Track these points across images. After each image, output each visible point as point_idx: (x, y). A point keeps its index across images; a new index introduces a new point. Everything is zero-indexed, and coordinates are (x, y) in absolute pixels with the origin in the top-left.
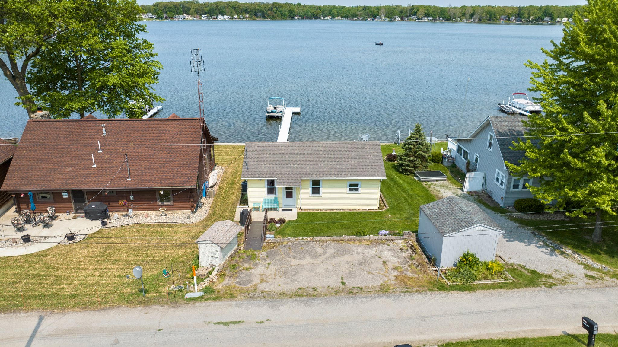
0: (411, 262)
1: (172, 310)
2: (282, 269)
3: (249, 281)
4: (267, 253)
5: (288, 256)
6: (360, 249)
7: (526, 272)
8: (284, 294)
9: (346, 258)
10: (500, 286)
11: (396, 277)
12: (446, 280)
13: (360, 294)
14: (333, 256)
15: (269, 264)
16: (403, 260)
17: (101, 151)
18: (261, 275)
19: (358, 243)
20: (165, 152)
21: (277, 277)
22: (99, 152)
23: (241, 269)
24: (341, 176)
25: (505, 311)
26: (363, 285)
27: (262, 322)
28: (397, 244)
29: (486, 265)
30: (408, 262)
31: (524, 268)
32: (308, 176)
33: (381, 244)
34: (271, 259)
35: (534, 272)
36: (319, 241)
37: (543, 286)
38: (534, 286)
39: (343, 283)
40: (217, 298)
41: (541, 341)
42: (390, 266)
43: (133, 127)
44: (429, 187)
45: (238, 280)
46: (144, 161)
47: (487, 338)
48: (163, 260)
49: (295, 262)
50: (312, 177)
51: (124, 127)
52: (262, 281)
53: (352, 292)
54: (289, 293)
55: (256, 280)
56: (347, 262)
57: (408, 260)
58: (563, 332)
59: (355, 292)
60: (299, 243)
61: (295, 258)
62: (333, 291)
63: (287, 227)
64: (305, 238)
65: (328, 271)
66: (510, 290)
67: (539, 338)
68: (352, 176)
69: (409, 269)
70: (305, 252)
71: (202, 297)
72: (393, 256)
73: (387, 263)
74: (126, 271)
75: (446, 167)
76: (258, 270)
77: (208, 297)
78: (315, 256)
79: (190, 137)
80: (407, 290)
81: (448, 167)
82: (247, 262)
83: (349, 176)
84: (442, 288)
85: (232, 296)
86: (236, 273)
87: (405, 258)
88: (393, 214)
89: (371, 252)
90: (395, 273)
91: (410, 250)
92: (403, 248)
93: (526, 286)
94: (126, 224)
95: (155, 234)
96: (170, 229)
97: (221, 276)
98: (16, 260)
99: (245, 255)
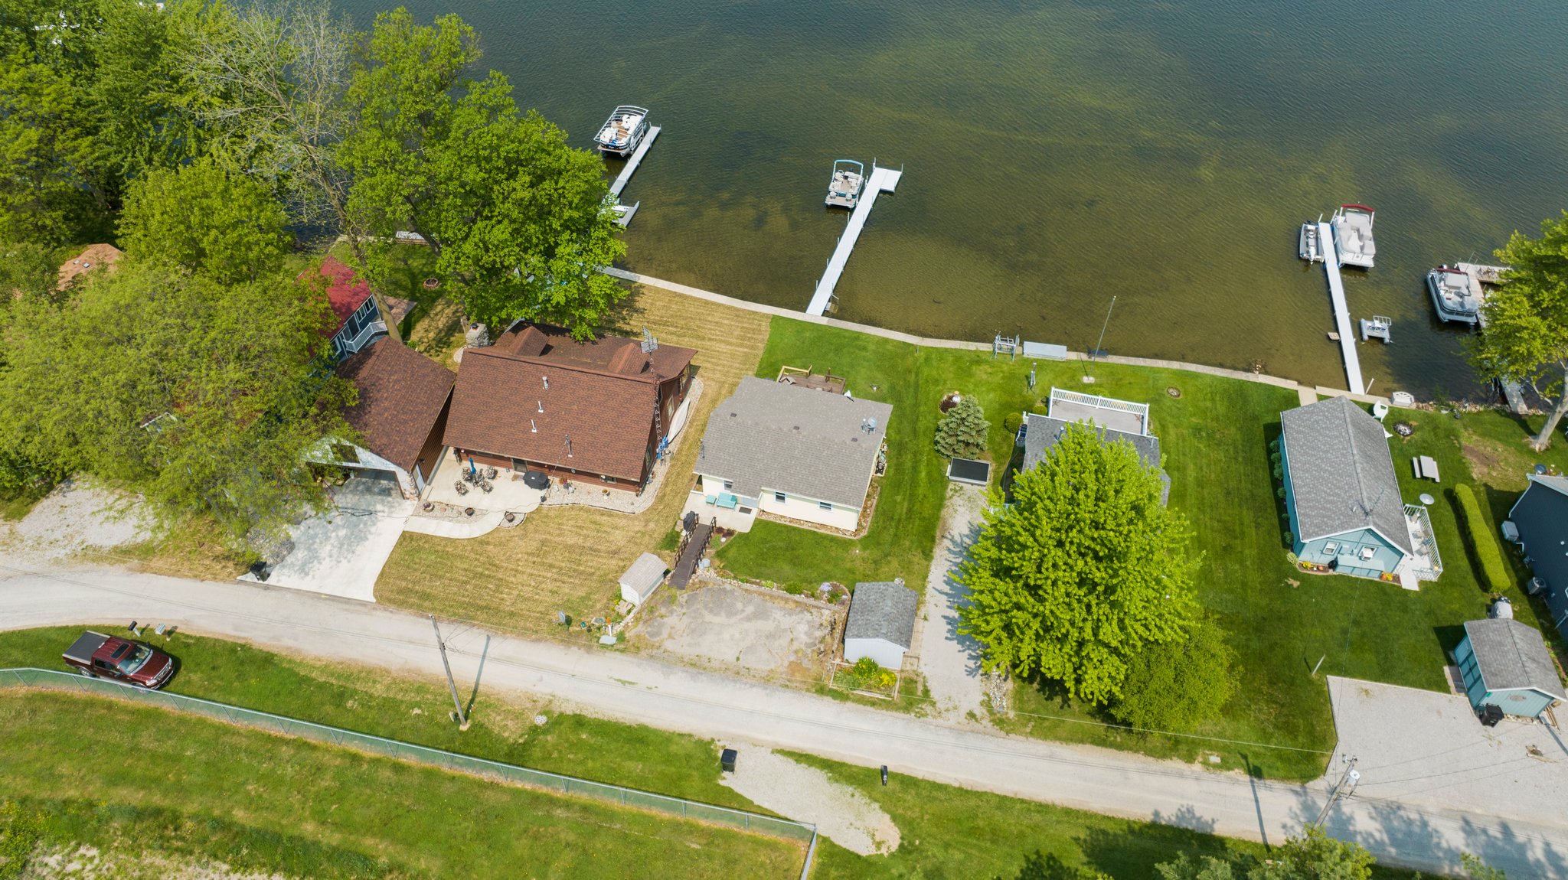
0: (819, 646)
1: (586, 655)
2: (692, 626)
3: (658, 634)
4: (688, 595)
5: (706, 607)
6: (778, 615)
7: (920, 688)
8: (681, 660)
9: (759, 625)
10: (873, 703)
11: (791, 663)
12: (831, 681)
13: (744, 678)
14: (748, 619)
15: (684, 614)
16: (812, 641)
17: (542, 411)
18: (672, 627)
19: (783, 603)
20: (611, 426)
21: (685, 634)
22: (539, 411)
23: (657, 614)
24: (809, 495)
25: (854, 731)
26: (754, 666)
27: (650, 689)
28: (822, 615)
29: (880, 672)
30: (815, 645)
31: (925, 683)
32: (772, 487)
33: (805, 612)
34: (688, 608)
35: (926, 692)
36: (746, 590)
37: (913, 714)
38: (904, 712)
39: (738, 659)
40: (622, 651)
42: (796, 646)
43: (578, 381)
44: (951, 498)
45: (649, 629)
46: (587, 434)
49: (709, 617)
50: (776, 487)
51: (568, 379)
53: (738, 673)
54: (686, 659)
55: (665, 634)
56: (757, 631)
57: (817, 642)
59: (741, 674)
61: (711, 611)
62: (724, 667)
63: (732, 546)
65: (733, 639)
66: (878, 711)
69: (810, 655)
70: (725, 604)
71: (614, 646)
72: (806, 633)
73: (794, 643)
74: (558, 584)
76: (672, 620)
77: (619, 646)
78: (731, 613)
79: (641, 408)
80: (788, 683)
82: (665, 606)
83: (817, 497)
84: (822, 691)
85: (638, 651)
86: (651, 619)
87: (816, 638)
88: (864, 548)
89: (787, 621)
90: (793, 658)
91: (829, 628)
92: (824, 623)
93: (899, 709)
94: (566, 501)
95: (593, 526)
96: (610, 519)
97: (637, 619)
98: (464, 546)
99: (667, 594)
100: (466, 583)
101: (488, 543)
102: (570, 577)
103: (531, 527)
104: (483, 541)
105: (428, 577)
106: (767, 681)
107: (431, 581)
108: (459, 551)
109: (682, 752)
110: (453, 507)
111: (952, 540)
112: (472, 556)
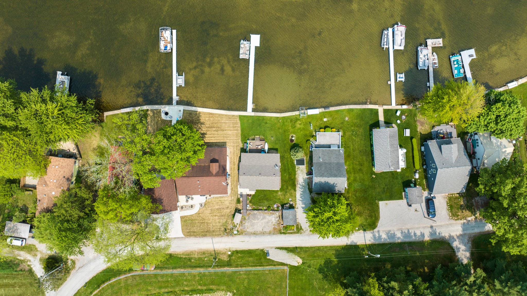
3: (245, 228)
4: (248, 217)
5: (252, 219)
6: (267, 217)
7: (300, 226)
8: (251, 233)
9: (264, 220)
10: (291, 233)
12: (282, 230)
13: (265, 234)
14: (262, 220)
15: (248, 222)
17: (200, 186)
19: (268, 214)
21: (250, 227)
23: (243, 223)
26: (266, 231)
28: (277, 214)
30: (277, 222)
33: (273, 215)
34: (249, 220)
37: (299, 234)
39: (263, 230)
40: (239, 234)
42: (273, 224)
43: (206, 180)
45: (243, 228)
48: (225, 215)
49: (254, 221)
52: (248, 228)
56: (264, 222)
58: (296, 246)
60: (255, 213)
62: (260, 233)
63: (252, 199)
66: (293, 235)
69: (277, 225)
70: (256, 217)
71: (237, 234)
72: (274, 220)
74: (219, 220)
76: (246, 224)
78: (258, 219)
80: (274, 233)
81: (310, 151)
82: (244, 221)
84: (281, 233)
85: (242, 234)
86: (242, 225)
87: (277, 220)
88: (281, 192)
89: (270, 218)
90: (273, 227)
91: (279, 217)
96: (223, 199)
97: (239, 226)
98: (195, 216)
99: (243, 218)
100: (200, 226)
101: (200, 214)
102: (221, 217)
103: (207, 206)
104: (198, 213)
105: (192, 227)
106: (270, 233)
108: (195, 218)
109: (258, 253)
110: (187, 206)
111: (300, 185)
112: (198, 218)
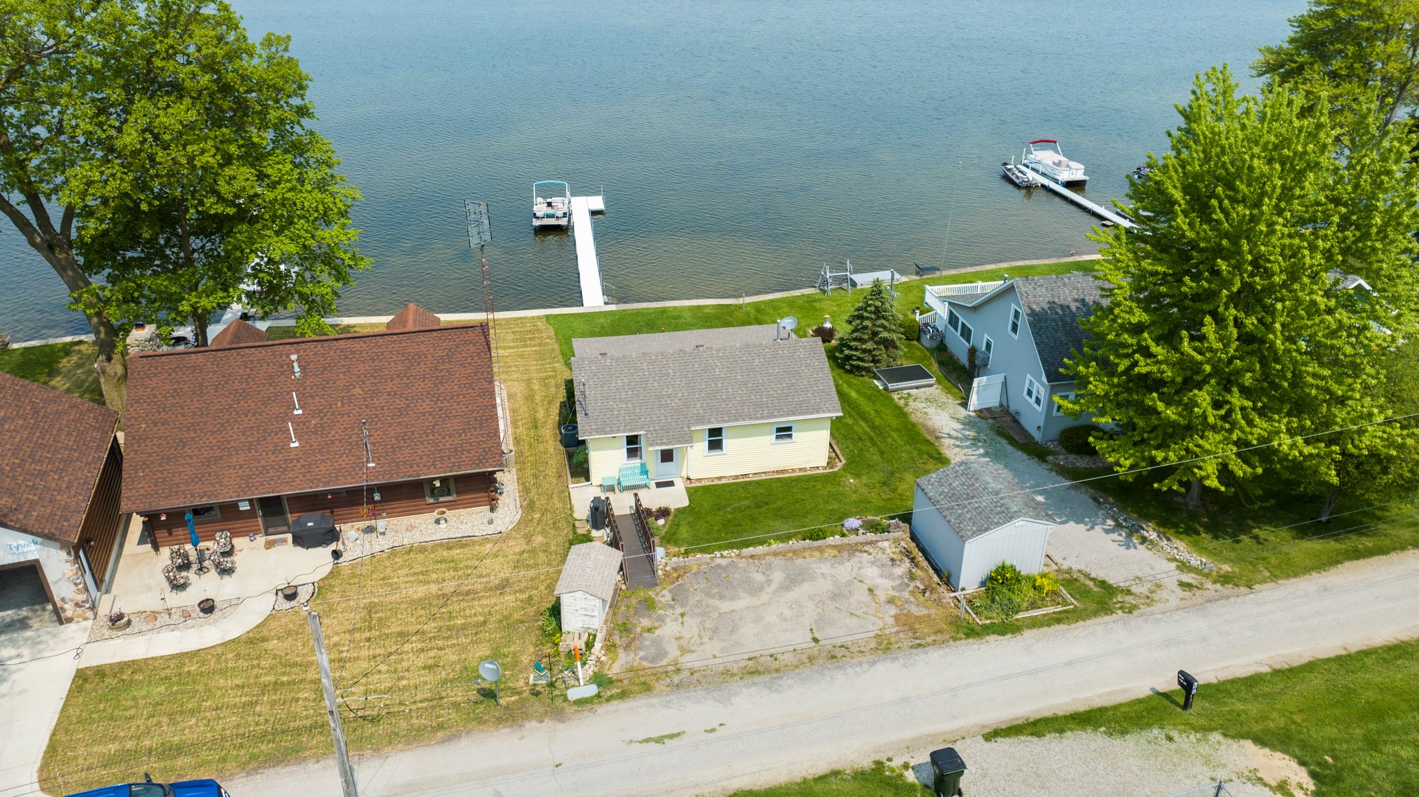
0: (912, 585)
1: (560, 726)
2: (708, 624)
3: (662, 654)
4: (670, 591)
5: (709, 595)
6: (824, 568)
7: (1091, 584)
8: (727, 674)
9: (806, 588)
10: (1058, 619)
11: (896, 617)
12: (974, 616)
13: (848, 659)
14: (785, 587)
15: (682, 615)
16: (898, 582)
17: (300, 412)
18: (678, 639)
19: (817, 554)
20: (428, 402)
21: (705, 640)
22: (296, 412)
23: (638, 630)
24: (762, 418)
25: (1069, 664)
26: (847, 640)
27: (713, 730)
28: (883, 550)
29: (1031, 580)
30: (908, 586)
31: (1087, 576)
32: (703, 423)
33: (857, 553)
34: (683, 606)
35: (1103, 584)
36: (752, 556)
37: (1120, 612)
38: (1106, 614)
39: (816, 640)
40: (623, 695)
41: (1123, 709)
42: (882, 596)
43: (352, 352)
44: (906, 404)
45: (642, 654)
46: (391, 425)
47: (1048, 714)
48: (485, 622)
49: (725, 606)
50: (709, 423)
51: (332, 353)
52: (684, 650)
53: (834, 657)
54: (735, 670)
55: (673, 652)
56: (811, 598)
57: (906, 581)
58: (1152, 689)
59: (839, 655)
60: (719, 566)
61: (722, 597)
62: (804, 658)
63: (678, 525)
64: (725, 553)
65: (785, 620)
66: (1073, 626)
67: (1121, 705)
68: (782, 416)
69: (912, 599)
70: (735, 583)
71: (598, 696)
72: (881, 576)
73: (876, 592)
74: (432, 654)
75: (927, 348)
76: (669, 630)
77: (609, 693)
78: (755, 590)
79: (470, 364)
80: (918, 641)
81: (931, 351)
82: (644, 616)
83: (775, 417)
84: (973, 632)
85: (647, 688)
86: (634, 639)
87: (901, 577)
88: (857, 475)
89: (845, 570)
90: (893, 611)
91: (907, 561)
92: (894, 557)
93: (1095, 614)
94: (377, 548)
95: (443, 566)
96: (466, 551)
97: (610, 647)
98: (219, 656)
99: (634, 601)
100: (252, 704)
101: (264, 640)
102: (447, 638)
103: (334, 598)
104: (254, 640)
105: (165, 720)
106: (883, 647)
107: (172, 722)
108: (212, 665)
110: (169, 612)
111: (950, 436)
112: (243, 663)
